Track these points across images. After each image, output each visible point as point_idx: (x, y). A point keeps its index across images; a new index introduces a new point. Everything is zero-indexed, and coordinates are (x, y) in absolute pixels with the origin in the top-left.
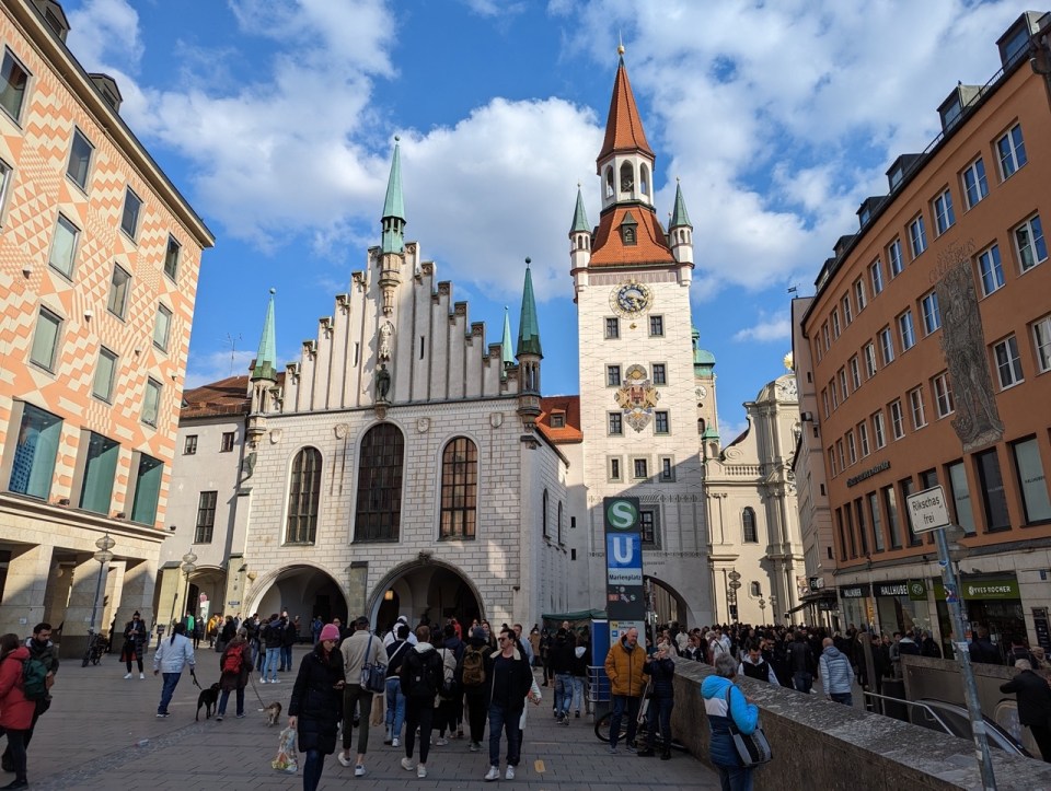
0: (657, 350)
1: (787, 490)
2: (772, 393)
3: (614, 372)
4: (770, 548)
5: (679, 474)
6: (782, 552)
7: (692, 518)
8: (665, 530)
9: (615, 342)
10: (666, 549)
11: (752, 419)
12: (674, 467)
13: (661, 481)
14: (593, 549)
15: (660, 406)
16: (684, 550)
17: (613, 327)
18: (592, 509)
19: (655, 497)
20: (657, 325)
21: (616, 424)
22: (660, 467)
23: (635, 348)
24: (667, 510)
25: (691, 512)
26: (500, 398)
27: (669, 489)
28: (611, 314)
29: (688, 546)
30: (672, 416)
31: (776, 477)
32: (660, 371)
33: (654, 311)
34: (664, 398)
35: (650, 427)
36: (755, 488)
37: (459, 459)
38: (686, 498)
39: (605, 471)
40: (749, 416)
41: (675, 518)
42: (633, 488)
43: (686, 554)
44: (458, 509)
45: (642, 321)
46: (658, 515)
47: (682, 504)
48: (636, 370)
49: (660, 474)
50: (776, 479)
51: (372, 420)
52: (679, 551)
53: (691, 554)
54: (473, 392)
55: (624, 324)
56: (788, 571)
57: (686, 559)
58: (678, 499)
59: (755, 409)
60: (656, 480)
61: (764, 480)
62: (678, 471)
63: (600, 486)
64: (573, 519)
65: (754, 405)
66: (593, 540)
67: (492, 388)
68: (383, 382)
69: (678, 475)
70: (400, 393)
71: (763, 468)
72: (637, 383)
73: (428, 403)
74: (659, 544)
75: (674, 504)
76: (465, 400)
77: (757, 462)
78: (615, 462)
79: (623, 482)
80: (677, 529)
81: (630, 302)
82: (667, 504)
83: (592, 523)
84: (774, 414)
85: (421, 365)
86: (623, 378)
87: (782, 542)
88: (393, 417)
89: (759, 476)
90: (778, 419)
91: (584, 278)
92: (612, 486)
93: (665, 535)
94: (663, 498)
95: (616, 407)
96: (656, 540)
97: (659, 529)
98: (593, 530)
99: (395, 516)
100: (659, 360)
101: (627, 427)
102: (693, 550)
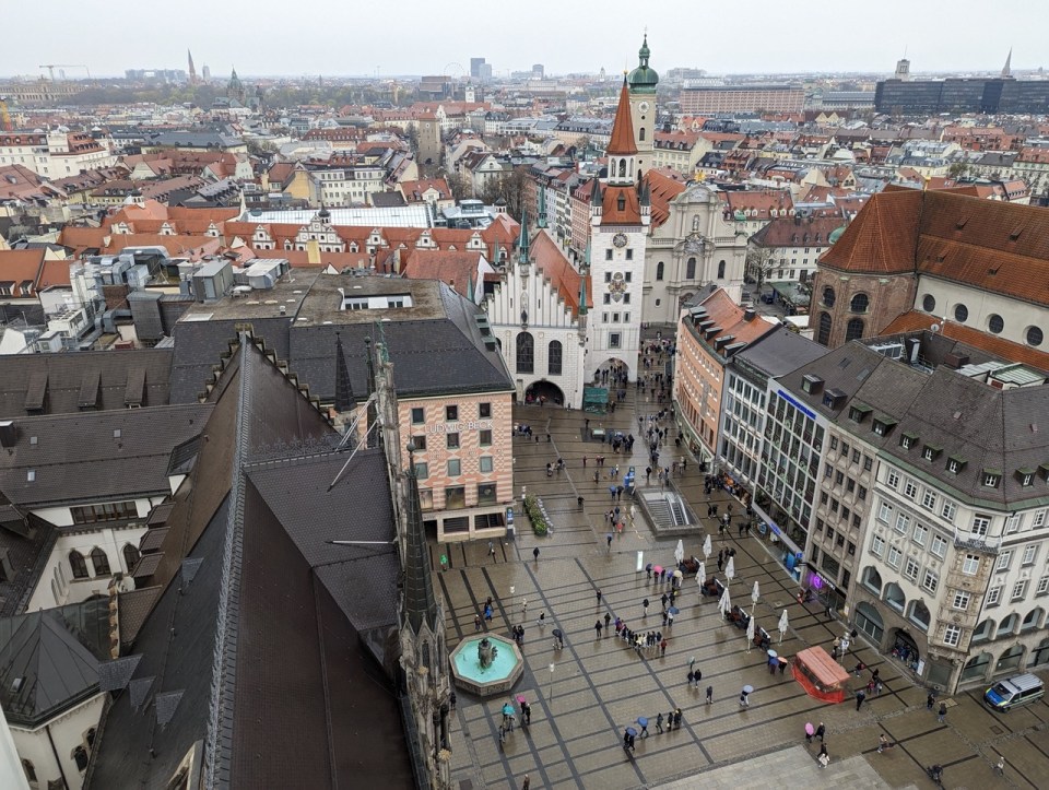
0: (626, 266)
3: (608, 275)
7: (634, 336)
8: (623, 341)
9: (610, 261)
10: (623, 348)
13: (624, 323)
14: (594, 348)
15: (627, 291)
17: (610, 254)
19: (620, 329)
20: (629, 254)
21: (607, 299)
22: (624, 317)
23: (619, 264)
24: (625, 334)
25: (635, 334)
26: (571, 328)
27: (627, 326)
28: (610, 248)
29: (632, 347)
30: (631, 296)
32: (628, 276)
33: (629, 248)
34: (629, 288)
35: (622, 300)
37: (555, 349)
38: (633, 329)
39: (601, 318)
41: (628, 337)
42: (612, 325)
44: (555, 365)
45: (623, 252)
46: (621, 336)
47: (631, 332)
48: (618, 274)
49: (624, 320)
51: (521, 330)
52: (628, 349)
54: (560, 324)
55: (615, 254)
57: (630, 352)
58: (630, 330)
60: (622, 322)
62: (631, 318)
63: (599, 324)
66: (595, 345)
67: (568, 323)
68: (524, 316)
69: (631, 320)
70: (531, 321)
72: (618, 281)
73: (543, 326)
74: (620, 346)
75: (628, 332)
76: (557, 327)
78: (605, 315)
79: (608, 323)
80: (628, 341)
81: (619, 242)
85: (539, 311)
86: (612, 278)
88: (529, 330)
91: (596, 231)
92: (604, 324)
93: (623, 343)
94: (624, 330)
95: (608, 291)
97: (621, 341)
98: (594, 341)
99: (532, 366)
100: (628, 270)
101: (612, 300)
102: (633, 349)
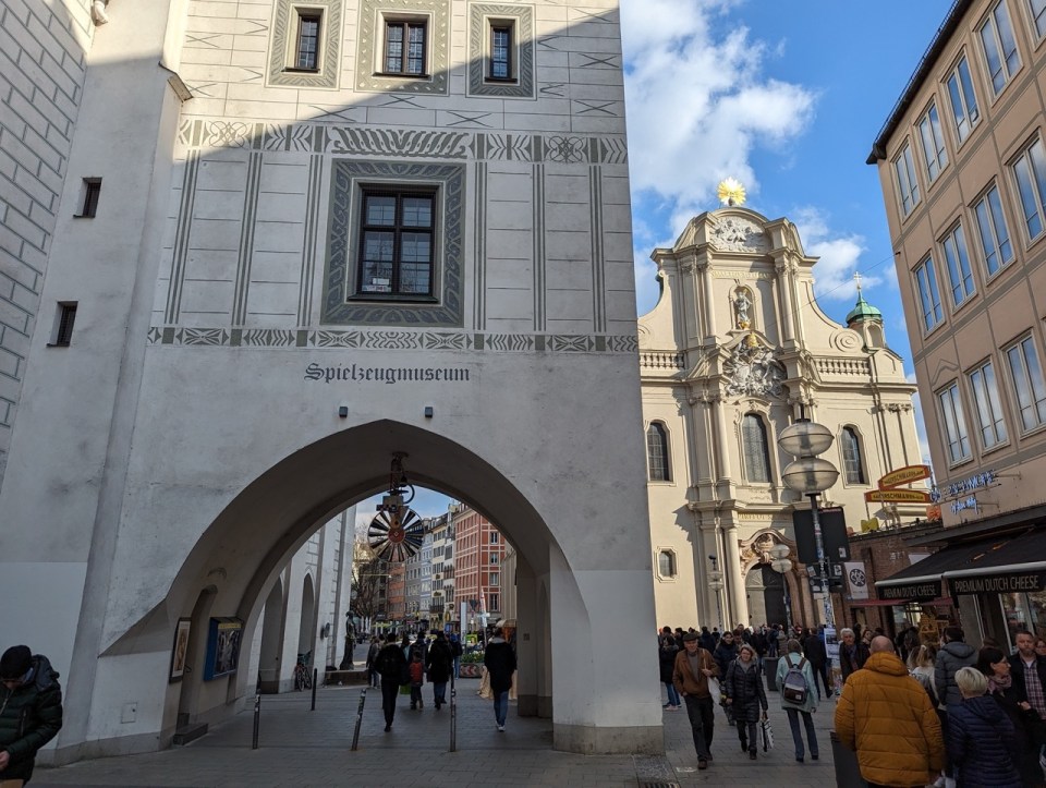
1: (723, 393)
2: (701, 233)
4: (694, 490)
5: (545, 68)
6: (715, 497)
7: (584, 215)
8: (480, 252)
10: (480, 322)
11: (666, 279)
12: (527, 46)
13: (476, 89)
14: (173, 311)
16: (551, 329)
18: (192, 165)
19: (451, 140)
22: (475, 42)
24: (495, 186)
25: (585, 197)
27: (502, 115)
29: (568, 311)
31: (705, 369)
36: (669, 391)
38: (566, 149)
39: (264, 42)
40: (663, 273)
41: (523, 215)
42: (366, 105)
43: (560, 342)
46: (457, 200)
47: (549, 167)
49: (475, 64)
50: (706, 372)
52: (528, 330)
53: (579, 344)
56: (724, 531)
57: (559, 360)
58: (538, 149)
59: (672, 262)
60: (458, 85)
61: (685, 375)
62: (540, 57)
63: (236, 91)
64: (93, 187)
65: (672, 256)
66: (178, 278)
69: (541, 75)
71: (682, 358)
74: (456, 303)
75: (521, 166)
77: (672, 346)
78: (310, 19)
79: (331, 82)
80: (528, 252)
82: (495, 164)
83: (185, 218)
84: (702, 269)
87: (713, 480)
89: (675, 371)
90: (710, 275)
92: (287, 93)
93: (480, 272)
94: (481, 144)
96: (441, 292)
97: (456, 249)
98: (181, 246)
102: (587, 329)
